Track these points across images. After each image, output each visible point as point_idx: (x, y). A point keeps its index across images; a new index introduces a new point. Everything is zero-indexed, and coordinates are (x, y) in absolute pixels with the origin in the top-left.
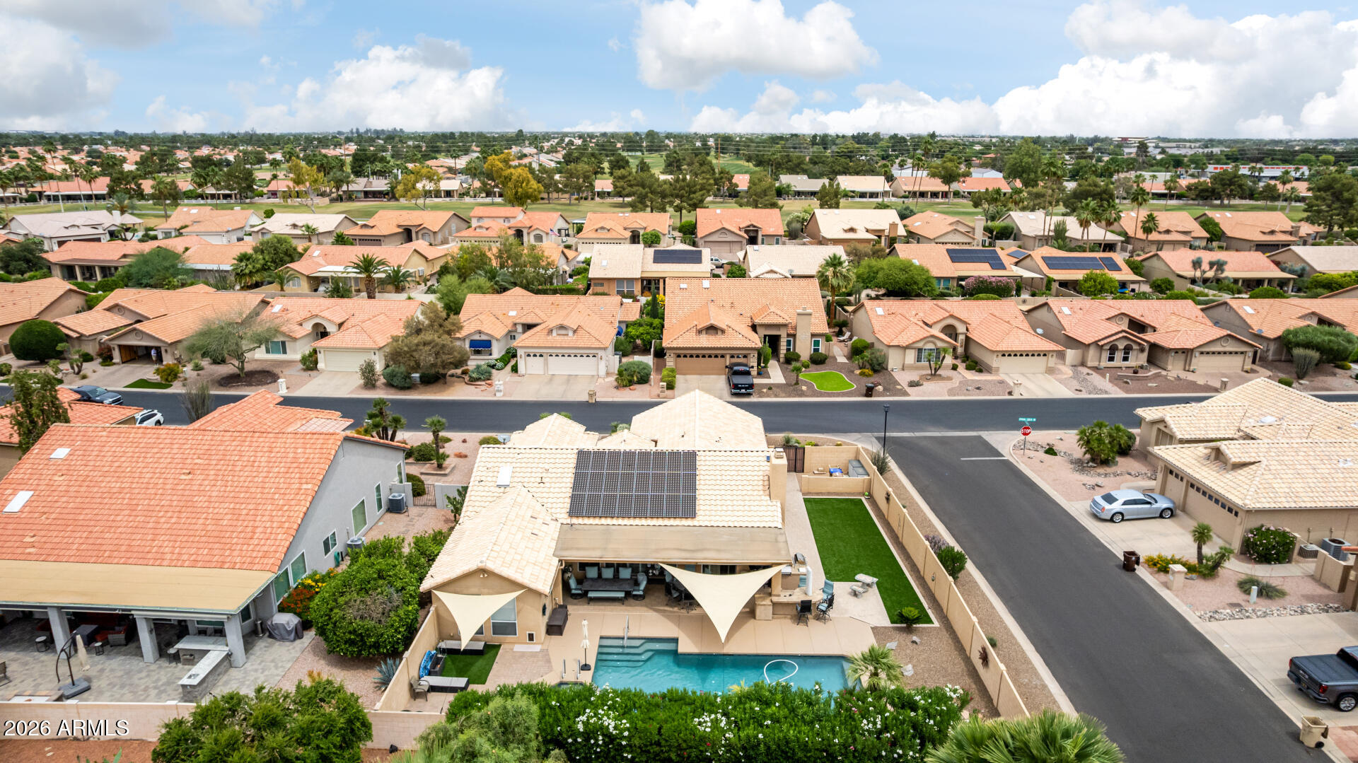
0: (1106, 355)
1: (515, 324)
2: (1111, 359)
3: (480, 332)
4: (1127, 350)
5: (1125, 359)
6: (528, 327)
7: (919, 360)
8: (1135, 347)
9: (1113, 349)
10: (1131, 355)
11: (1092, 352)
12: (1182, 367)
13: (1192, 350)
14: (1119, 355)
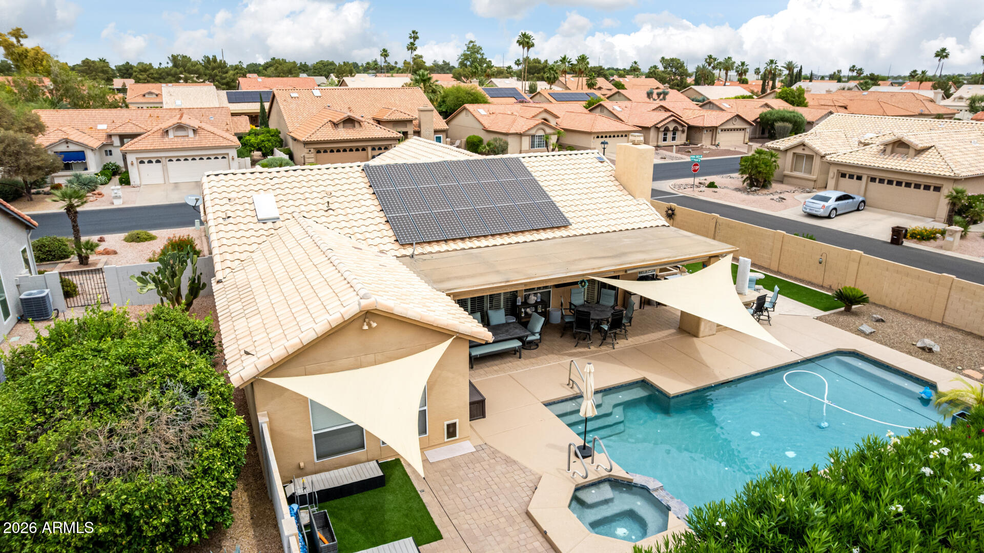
0: (661, 136)
1: (110, 136)
2: (665, 140)
3: (67, 141)
4: (675, 131)
5: (674, 139)
6: (123, 137)
7: (533, 146)
8: (680, 128)
9: (666, 130)
10: (678, 134)
11: (652, 133)
12: (710, 143)
13: (716, 128)
14: (670, 135)
